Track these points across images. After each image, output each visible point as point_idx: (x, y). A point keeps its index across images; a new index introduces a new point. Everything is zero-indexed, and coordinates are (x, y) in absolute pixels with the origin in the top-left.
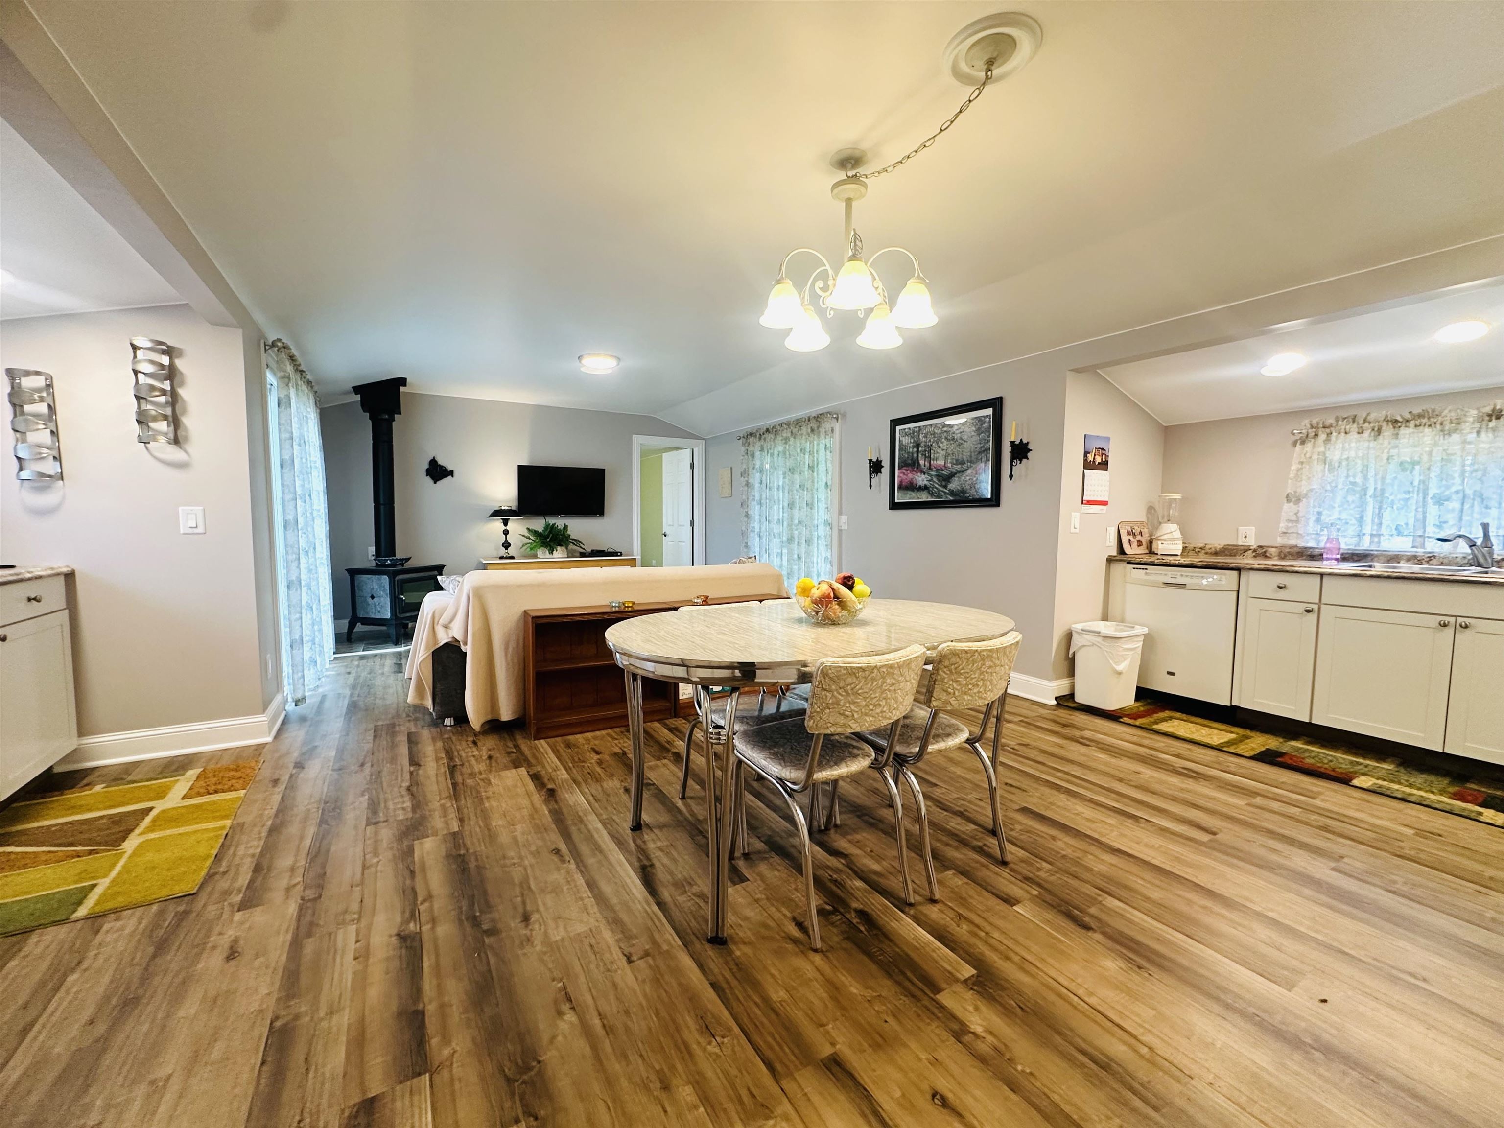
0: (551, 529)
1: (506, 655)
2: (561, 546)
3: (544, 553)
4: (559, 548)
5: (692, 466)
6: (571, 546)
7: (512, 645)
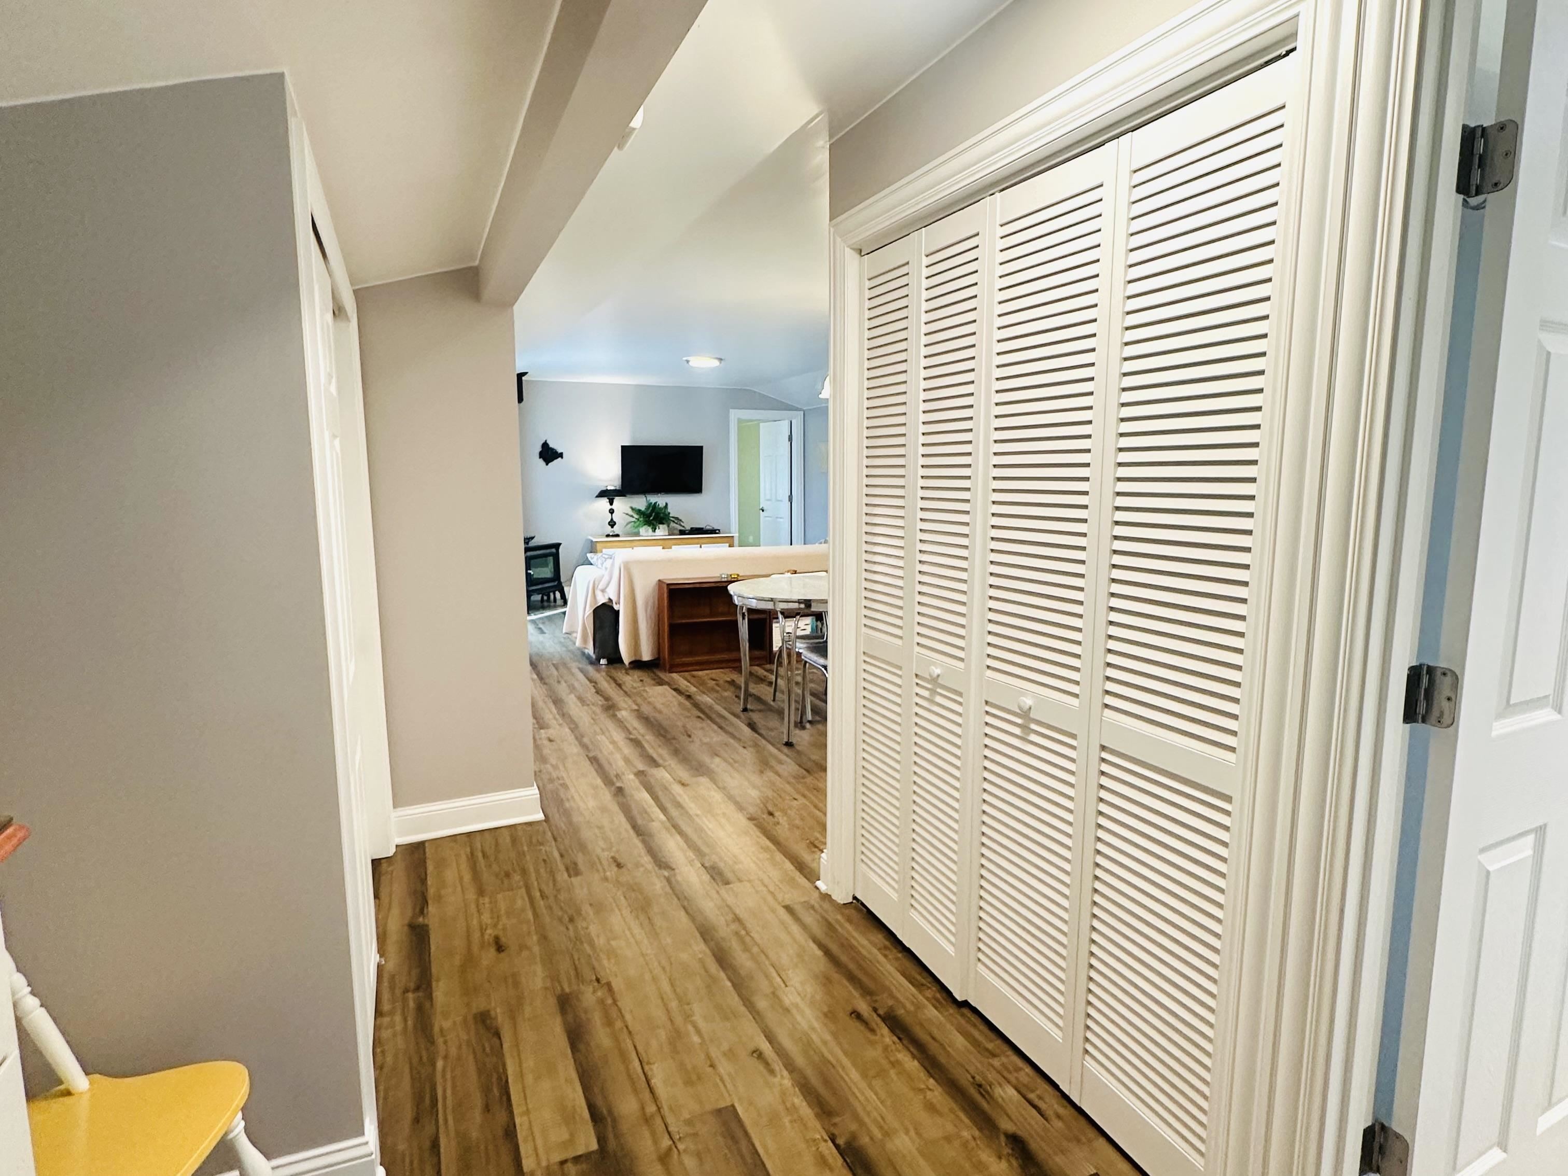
0: (653, 507)
1: (646, 611)
2: (663, 524)
3: (647, 531)
4: (661, 526)
5: (790, 439)
6: (672, 524)
7: (650, 604)
